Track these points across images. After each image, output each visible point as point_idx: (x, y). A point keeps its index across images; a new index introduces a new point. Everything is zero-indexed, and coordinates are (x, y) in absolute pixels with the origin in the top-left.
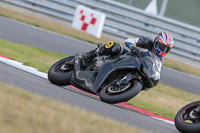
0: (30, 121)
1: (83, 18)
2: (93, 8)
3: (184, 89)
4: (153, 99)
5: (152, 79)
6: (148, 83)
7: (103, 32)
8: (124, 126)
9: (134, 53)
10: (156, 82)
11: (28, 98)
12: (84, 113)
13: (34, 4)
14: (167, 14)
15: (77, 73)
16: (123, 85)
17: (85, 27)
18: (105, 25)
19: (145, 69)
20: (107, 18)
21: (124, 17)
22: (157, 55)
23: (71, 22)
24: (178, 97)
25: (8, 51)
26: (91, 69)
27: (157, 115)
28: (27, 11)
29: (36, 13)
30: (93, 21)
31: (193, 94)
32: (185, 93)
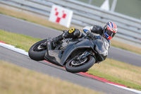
0: (20, 87)
1: (57, 14)
2: (64, 6)
3: (129, 63)
4: (107, 70)
5: (102, 55)
6: (99, 58)
7: (72, 23)
8: (87, 89)
9: (89, 37)
10: (105, 57)
11: (19, 71)
12: (58, 80)
13: (22, 5)
14: (116, 10)
15: (49, 51)
16: (82, 59)
17: (58, 20)
18: (72, 19)
19: (97, 48)
20: (74, 14)
21: (86, 13)
22: (106, 38)
23: (48, 17)
24: (125, 68)
25: (4, 38)
26: (59, 49)
27: (110, 82)
28: (17, 10)
29: (24, 11)
30: (64, 16)
31: (135, 67)
32: (130, 66)
